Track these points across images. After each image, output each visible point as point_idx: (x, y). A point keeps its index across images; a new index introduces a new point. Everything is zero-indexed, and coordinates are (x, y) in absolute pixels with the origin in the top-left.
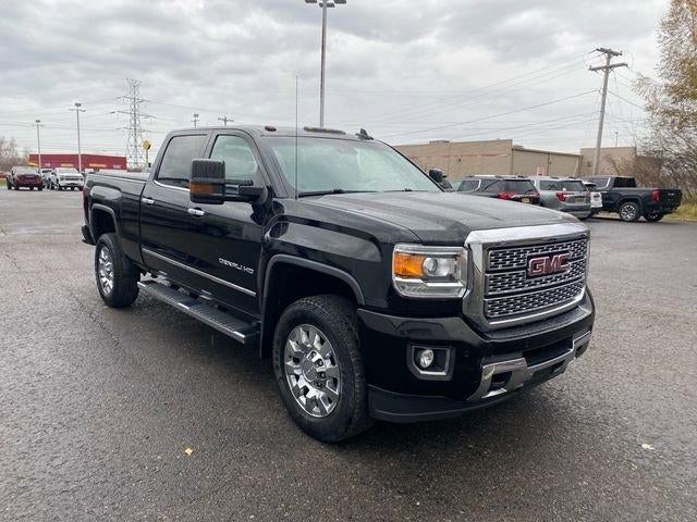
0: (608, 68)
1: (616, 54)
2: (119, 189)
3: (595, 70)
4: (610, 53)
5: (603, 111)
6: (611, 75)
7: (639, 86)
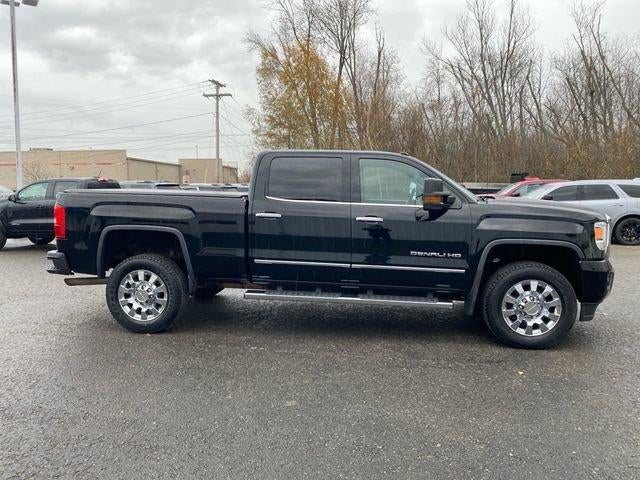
0: (218, 96)
1: (222, 86)
2: (191, 209)
3: (207, 96)
4: (218, 85)
5: (218, 130)
6: (220, 101)
7: (248, 114)
